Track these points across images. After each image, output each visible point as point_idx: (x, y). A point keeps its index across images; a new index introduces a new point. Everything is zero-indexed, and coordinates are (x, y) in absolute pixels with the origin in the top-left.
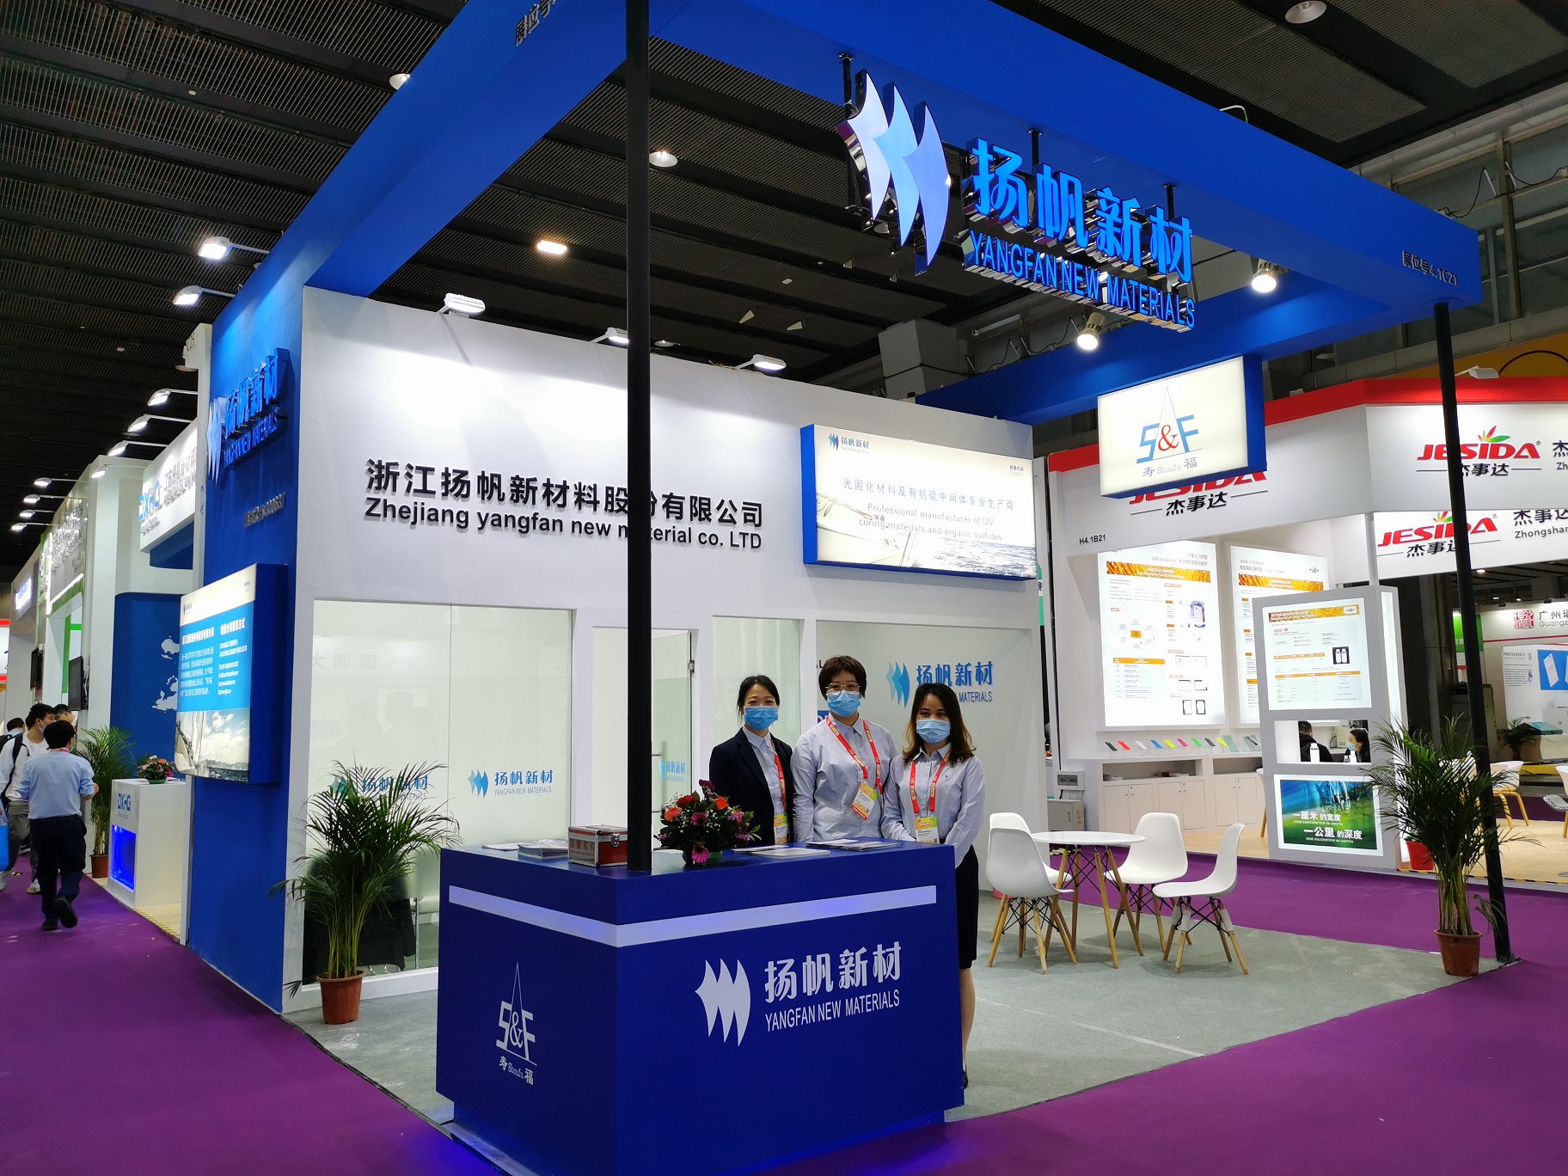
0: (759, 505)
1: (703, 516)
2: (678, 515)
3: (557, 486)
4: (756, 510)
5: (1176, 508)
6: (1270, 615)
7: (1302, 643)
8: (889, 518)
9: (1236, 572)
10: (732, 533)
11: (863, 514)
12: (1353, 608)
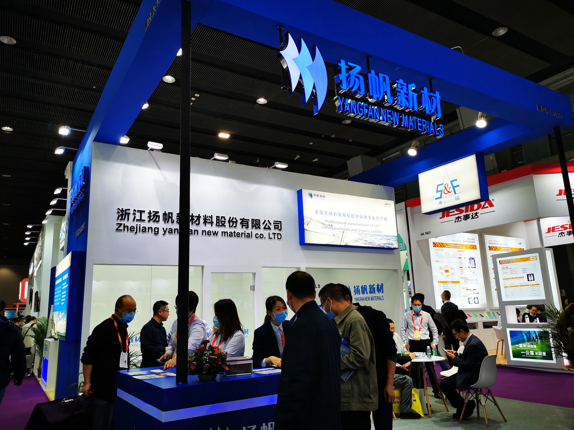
0: (281, 222)
1: (257, 227)
2: (247, 227)
3: (196, 216)
4: (279, 224)
5: (458, 219)
6: (500, 261)
7: (515, 273)
8: (335, 225)
9: (487, 245)
10: (269, 233)
11: (324, 224)
12: (534, 257)
